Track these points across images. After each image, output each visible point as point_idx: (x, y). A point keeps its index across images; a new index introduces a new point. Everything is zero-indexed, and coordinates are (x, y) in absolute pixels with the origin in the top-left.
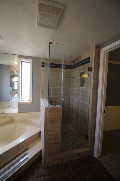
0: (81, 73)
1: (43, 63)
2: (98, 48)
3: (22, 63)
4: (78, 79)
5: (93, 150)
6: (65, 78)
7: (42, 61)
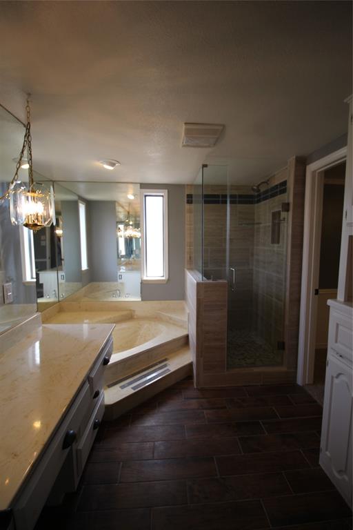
0: (273, 213)
1: (190, 196)
2: (302, 162)
3: (147, 197)
4: (269, 226)
5: (296, 373)
6: (239, 224)
7: (187, 192)
